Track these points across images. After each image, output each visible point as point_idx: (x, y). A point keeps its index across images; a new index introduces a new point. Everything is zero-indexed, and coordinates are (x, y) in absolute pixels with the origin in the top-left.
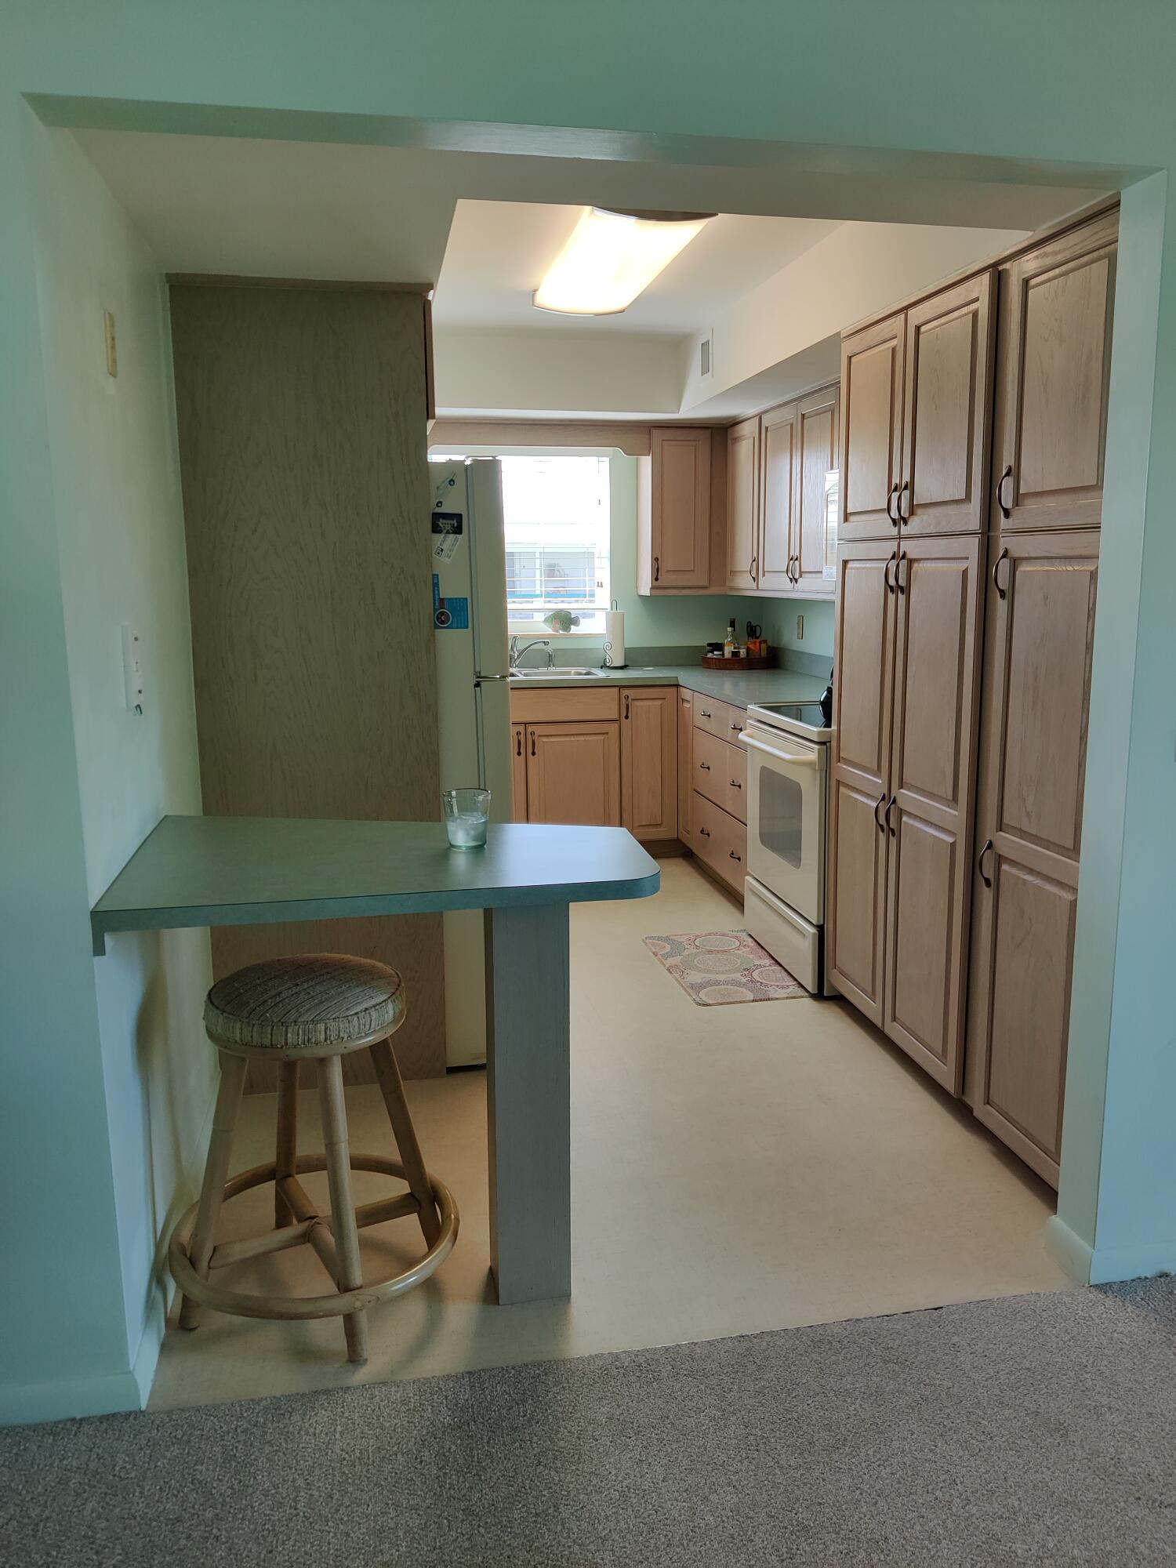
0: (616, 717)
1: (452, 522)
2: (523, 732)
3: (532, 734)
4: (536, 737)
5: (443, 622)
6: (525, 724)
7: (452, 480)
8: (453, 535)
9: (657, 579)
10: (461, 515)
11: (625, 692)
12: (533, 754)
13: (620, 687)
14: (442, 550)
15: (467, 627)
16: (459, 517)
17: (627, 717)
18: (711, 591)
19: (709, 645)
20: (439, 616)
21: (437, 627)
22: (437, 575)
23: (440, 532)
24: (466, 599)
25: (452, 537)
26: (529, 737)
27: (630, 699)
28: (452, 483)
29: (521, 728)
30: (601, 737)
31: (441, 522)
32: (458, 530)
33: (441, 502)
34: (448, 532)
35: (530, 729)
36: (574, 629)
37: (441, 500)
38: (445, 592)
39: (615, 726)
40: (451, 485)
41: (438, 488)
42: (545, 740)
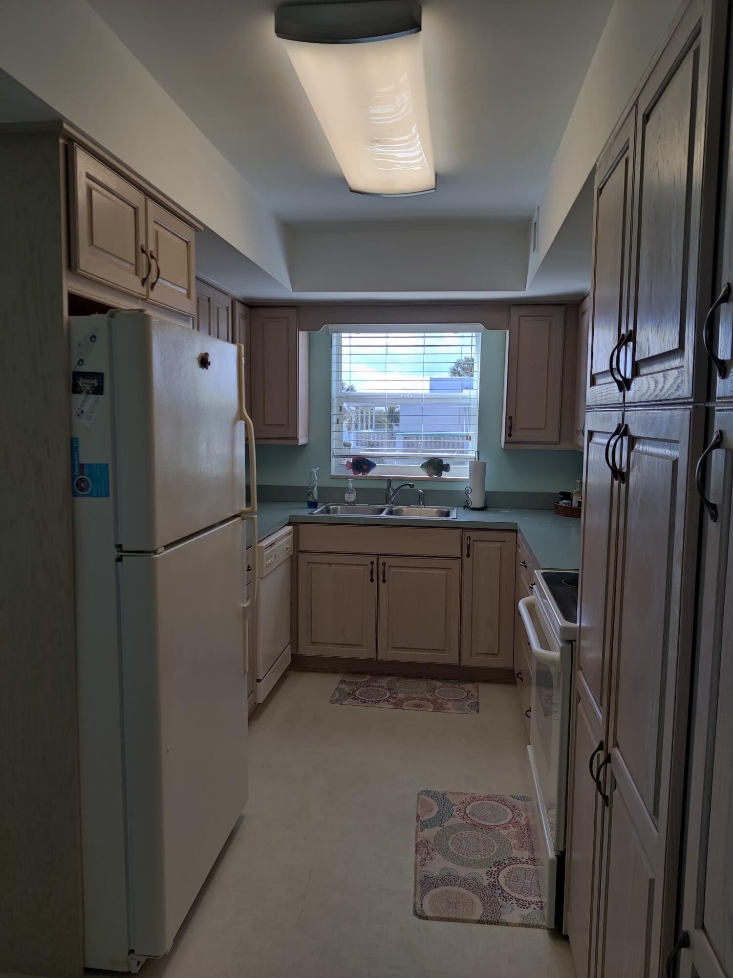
0: (458, 554)
1: (92, 381)
2: (375, 563)
3: (384, 564)
4: (387, 568)
5: (82, 490)
6: (378, 555)
7: (94, 337)
8: (94, 395)
9: (510, 435)
10: (102, 374)
11: (467, 534)
12: (384, 581)
13: (463, 529)
14: (82, 412)
15: (107, 495)
16: (99, 376)
17: (468, 556)
18: (562, 446)
19: (561, 493)
20: (79, 483)
21: (74, 494)
22: (77, 438)
23: (80, 392)
24: (107, 465)
25: (93, 397)
26: (381, 567)
27: (472, 539)
28: (93, 339)
29: (374, 559)
30: (445, 572)
31: (81, 382)
32: (98, 390)
33: (82, 360)
34: (88, 393)
35: (382, 560)
36: (445, 475)
37: (83, 358)
38: (85, 457)
39: (457, 563)
40: (92, 342)
41: (79, 345)
42: (395, 570)
